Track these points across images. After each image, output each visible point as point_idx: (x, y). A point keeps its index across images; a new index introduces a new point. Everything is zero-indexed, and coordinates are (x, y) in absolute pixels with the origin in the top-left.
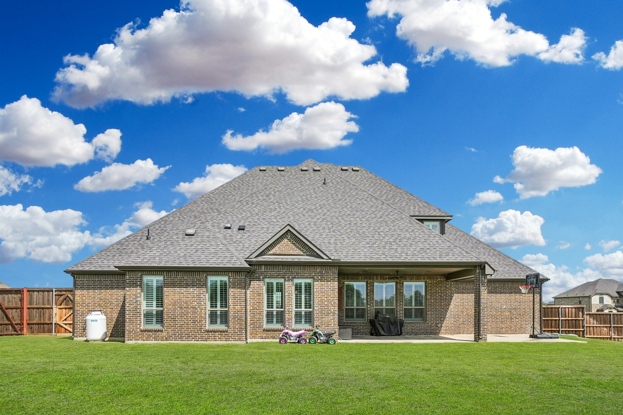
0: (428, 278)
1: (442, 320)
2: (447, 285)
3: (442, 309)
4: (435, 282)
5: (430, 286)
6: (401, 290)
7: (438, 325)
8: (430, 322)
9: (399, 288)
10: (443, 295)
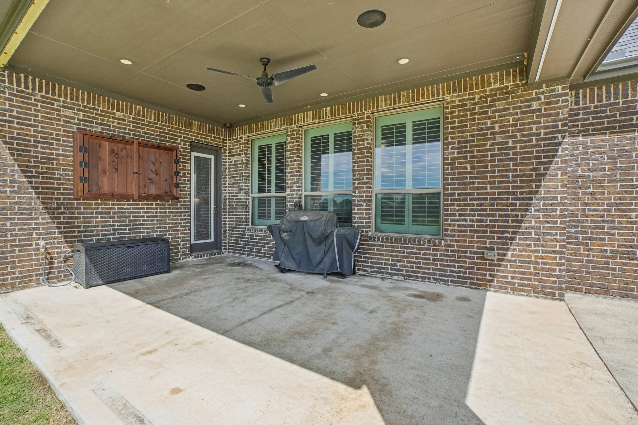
0: (449, 90)
1: (506, 238)
2: (532, 100)
3: (509, 193)
4: (477, 97)
5: (458, 117)
6: (364, 140)
7: (489, 255)
8: (457, 241)
9: (360, 136)
10: (514, 142)
